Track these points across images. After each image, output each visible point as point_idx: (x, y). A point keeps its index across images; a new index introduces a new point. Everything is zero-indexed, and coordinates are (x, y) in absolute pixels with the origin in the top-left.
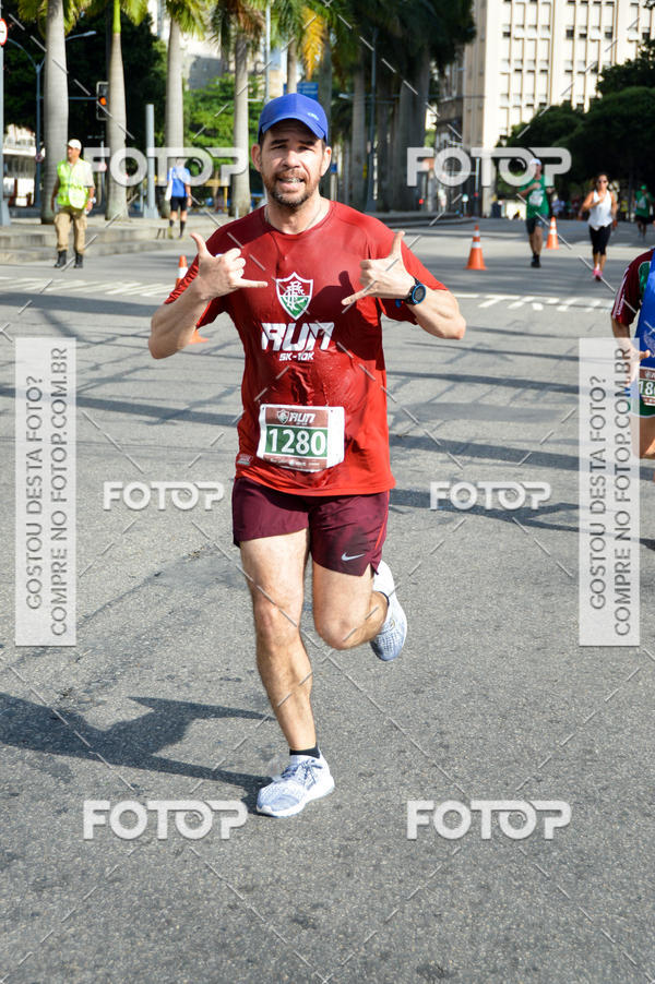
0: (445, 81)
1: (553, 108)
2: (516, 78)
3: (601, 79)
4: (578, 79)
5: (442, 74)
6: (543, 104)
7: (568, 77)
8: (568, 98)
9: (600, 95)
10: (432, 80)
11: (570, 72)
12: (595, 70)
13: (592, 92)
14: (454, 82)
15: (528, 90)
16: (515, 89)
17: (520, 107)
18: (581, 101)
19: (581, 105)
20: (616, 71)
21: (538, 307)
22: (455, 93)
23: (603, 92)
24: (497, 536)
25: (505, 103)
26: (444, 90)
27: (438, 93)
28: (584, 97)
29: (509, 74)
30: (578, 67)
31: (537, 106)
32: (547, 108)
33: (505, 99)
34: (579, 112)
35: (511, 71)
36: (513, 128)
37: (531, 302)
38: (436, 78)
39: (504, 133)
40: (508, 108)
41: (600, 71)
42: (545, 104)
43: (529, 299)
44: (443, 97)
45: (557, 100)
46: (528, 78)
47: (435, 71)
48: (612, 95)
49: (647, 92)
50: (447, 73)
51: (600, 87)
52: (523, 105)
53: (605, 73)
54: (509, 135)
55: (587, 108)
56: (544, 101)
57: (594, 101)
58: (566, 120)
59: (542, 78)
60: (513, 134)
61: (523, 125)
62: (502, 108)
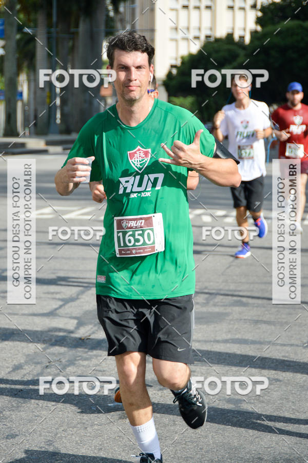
0: (119, 17)
1: (217, 40)
2: (183, 13)
3: (260, 14)
4: (239, 14)
5: (116, 10)
6: (207, 37)
7: (230, 12)
8: (230, 31)
9: (259, 28)
10: (108, 16)
11: (231, 8)
12: (254, 6)
13: (252, 25)
14: (128, 17)
15: (194, 23)
16: (183, 24)
17: (187, 39)
18: (242, 33)
19: (242, 38)
20: (272, 7)
21: (207, 219)
22: (128, 28)
23: (262, 26)
24: (172, 428)
25: (174, 36)
26: (119, 25)
27: (113, 27)
28: (244, 30)
29: (176, 10)
30: (238, 4)
31: (203, 38)
32: (212, 39)
33: (174, 31)
34: (241, 44)
35: (179, 6)
36: (182, 58)
37: (200, 215)
38: (112, 14)
39: (174, 62)
40: (176, 40)
41: (259, 6)
42: (210, 37)
43: (198, 212)
44: (118, 31)
45: (221, 33)
46: (194, 14)
47: (110, 7)
48: (269, 28)
49: (301, 27)
50: (121, 9)
51: (259, 21)
52: (191, 36)
53: (263, 9)
54: (179, 63)
55: (247, 40)
56: (208, 33)
57: (254, 34)
58: (229, 50)
59: (206, 14)
60: (183, 63)
61: (191, 56)
62: (172, 40)
